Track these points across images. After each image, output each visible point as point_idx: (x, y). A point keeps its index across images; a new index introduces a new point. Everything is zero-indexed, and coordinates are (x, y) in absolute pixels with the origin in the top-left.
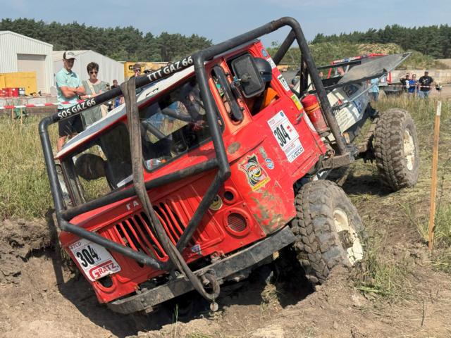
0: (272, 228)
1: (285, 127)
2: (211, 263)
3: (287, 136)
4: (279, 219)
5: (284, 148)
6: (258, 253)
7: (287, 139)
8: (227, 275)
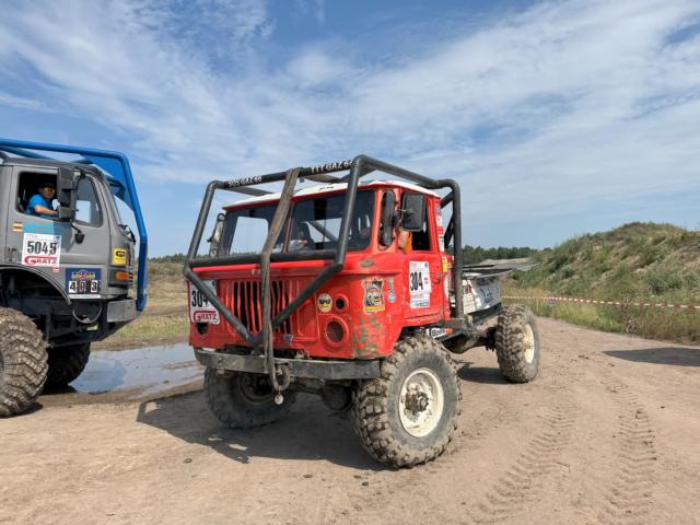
0: (363, 354)
1: (423, 277)
2: (293, 358)
3: (421, 285)
4: (373, 350)
5: (412, 293)
6: (339, 370)
7: (419, 287)
8: (302, 376)
